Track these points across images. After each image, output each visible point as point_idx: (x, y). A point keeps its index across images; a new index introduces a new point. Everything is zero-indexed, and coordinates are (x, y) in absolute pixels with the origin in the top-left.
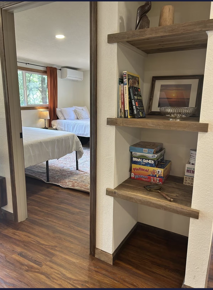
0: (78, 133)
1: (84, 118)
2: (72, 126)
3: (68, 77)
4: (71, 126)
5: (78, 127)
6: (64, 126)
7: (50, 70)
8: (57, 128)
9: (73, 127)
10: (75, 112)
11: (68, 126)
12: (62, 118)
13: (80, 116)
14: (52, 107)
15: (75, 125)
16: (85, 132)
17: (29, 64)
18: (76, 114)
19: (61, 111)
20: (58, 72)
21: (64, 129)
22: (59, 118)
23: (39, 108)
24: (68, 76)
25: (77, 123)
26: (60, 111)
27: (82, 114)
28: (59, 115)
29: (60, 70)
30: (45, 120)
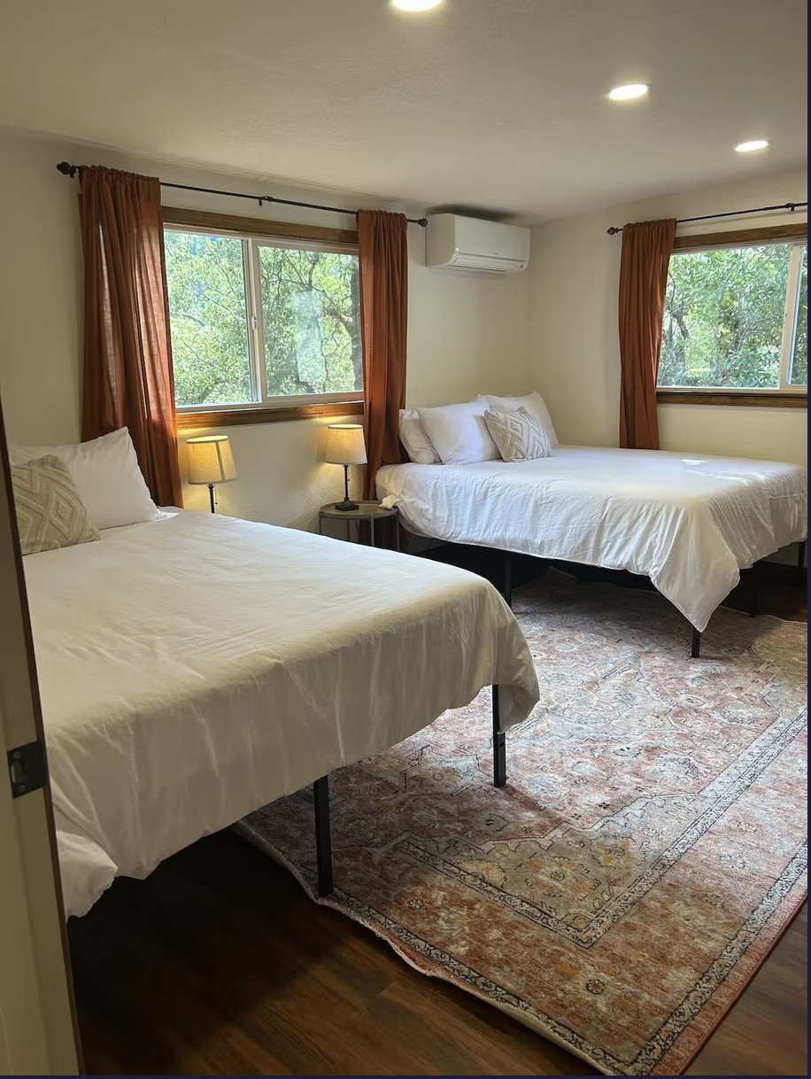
0: (499, 534)
1: (530, 452)
2: (471, 498)
3: (460, 257)
4: (467, 497)
5: (499, 505)
6: (435, 496)
7: (372, 228)
8: (402, 504)
9: (474, 502)
10: (487, 423)
11: (449, 502)
12: (427, 455)
13: (511, 445)
14: (380, 405)
15: (486, 492)
16: (534, 530)
17: (270, 199)
18: (492, 432)
19: (421, 424)
20: (414, 235)
21: (431, 511)
22: (412, 455)
23: (321, 414)
24: (457, 250)
25: (495, 487)
26: (415, 421)
27: (519, 434)
28: (412, 441)
29: (423, 222)
30: (346, 467)
